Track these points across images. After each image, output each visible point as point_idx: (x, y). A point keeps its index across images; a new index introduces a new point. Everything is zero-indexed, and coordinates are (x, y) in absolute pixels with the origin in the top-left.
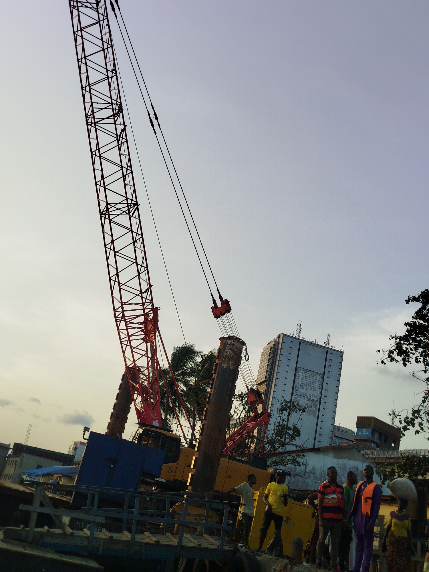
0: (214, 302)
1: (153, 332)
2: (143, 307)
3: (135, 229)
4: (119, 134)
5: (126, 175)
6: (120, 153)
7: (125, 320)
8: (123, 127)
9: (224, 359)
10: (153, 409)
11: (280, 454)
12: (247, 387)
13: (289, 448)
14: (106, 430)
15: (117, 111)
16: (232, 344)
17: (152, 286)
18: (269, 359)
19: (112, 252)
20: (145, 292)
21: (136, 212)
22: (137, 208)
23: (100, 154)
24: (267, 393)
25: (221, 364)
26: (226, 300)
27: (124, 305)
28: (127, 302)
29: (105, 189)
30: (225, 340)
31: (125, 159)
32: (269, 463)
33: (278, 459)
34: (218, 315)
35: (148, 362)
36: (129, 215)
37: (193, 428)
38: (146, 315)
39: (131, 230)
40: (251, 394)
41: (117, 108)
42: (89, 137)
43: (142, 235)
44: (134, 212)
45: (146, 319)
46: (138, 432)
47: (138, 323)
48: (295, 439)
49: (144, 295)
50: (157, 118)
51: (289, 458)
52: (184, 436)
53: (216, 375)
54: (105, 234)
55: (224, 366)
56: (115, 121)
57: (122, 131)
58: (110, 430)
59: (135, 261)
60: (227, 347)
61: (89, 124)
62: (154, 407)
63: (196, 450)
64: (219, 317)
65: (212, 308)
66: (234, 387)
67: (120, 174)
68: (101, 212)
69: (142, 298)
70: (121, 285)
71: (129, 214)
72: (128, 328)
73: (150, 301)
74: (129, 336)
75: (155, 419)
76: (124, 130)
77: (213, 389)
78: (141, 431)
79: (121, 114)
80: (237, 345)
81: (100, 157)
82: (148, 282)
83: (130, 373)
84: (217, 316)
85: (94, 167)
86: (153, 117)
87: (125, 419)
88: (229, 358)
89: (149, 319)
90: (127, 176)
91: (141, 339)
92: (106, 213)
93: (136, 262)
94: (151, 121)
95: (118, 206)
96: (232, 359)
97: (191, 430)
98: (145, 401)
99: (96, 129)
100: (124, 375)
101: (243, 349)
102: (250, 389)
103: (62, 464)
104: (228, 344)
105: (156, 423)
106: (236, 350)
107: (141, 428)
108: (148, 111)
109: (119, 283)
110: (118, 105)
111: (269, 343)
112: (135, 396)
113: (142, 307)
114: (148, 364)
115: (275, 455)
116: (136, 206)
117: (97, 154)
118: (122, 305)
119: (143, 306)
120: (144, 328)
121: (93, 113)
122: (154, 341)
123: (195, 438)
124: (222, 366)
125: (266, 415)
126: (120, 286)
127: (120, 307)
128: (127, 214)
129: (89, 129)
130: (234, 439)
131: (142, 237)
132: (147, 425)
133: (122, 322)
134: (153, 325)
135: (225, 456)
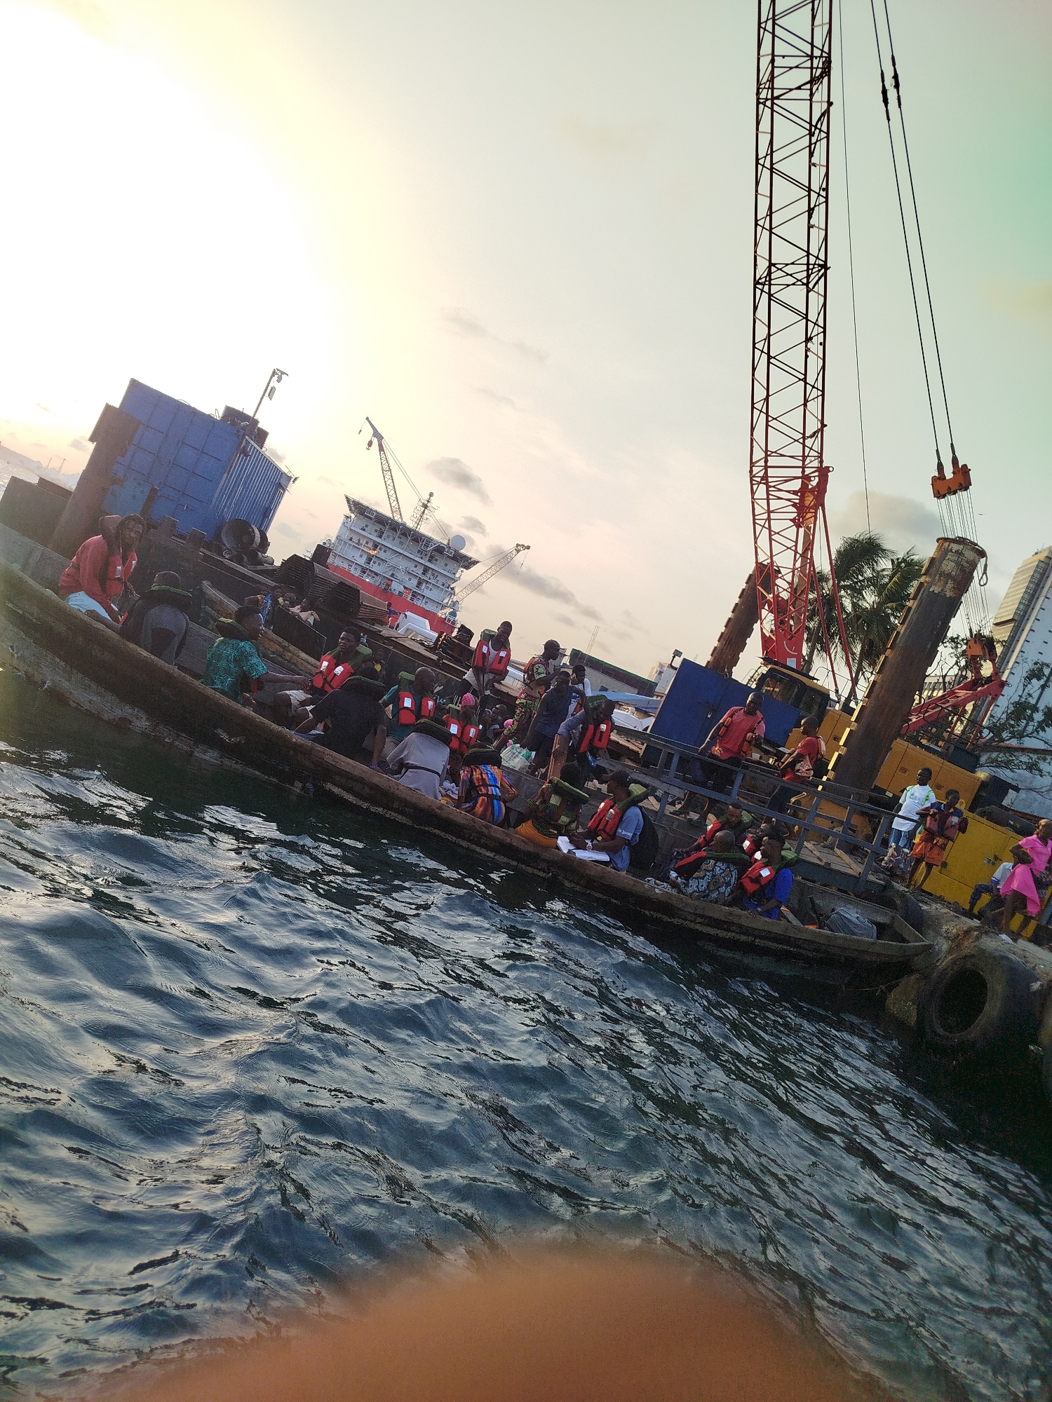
0: (940, 467)
1: (812, 510)
2: (803, 464)
3: (812, 316)
4: (814, 123)
5: (815, 206)
6: (810, 161)
7: (767, 483)
8: (825, 106)
9: (937, 578)
10: (790, 639)
11: (1010, 750)
12: (971, 630)
13: (1029, 743)
14: (709, 658)
15: (819, 71)
16: (959, 553)
17: (826, 426)
18: (1030, 582)
19: (765, 357)
20: (811, 437)
21: (822, 281)
22: (825, 275)
23: (772, 164)
24: (1009, 645)
25: (930, 584)
26: (965, 466)
27: (770, 455)
28: (775, 452)
29: (771, 233)
30: (948, 543)
31: (818, 174)
32: (983, 759)
33: (1002, 757)
34: (942, 493)
35: (795, 561)
36: (808, 287)
37: (855, 681)
38: (806, 478)
39: (806, 317)
40: (975, 642)
41: (820, 65)
42: (757, 129)
43: (824, 328)
44: (817, 282)
45: (804, 486)
46: (759, 671)
47: (789, 492)
48: (1044, 730)
49: (809, 442)
50: (897, 86)
51: (1024, 759)
52: (837, 691)
53: (916, 603)
54: (757, 320)
55: (936, 589)
56: (812, 95)
57: (823, 115)
58: (715, 658)
59: (802, 377)
60: (949, 557)
61: (761, 101)
62: (792, 637)
63: (853, 719)
64: (944, 497)
65: (934, 479)
66: (946, 627)
67: (804, 206)
68: (757, 279)
69: (804, 446)
70: (770, 419)
71: (807, 284)
72: (771, 497)
73: (816, 454)
74: (769, 512)
75: (792, 656)
76: (826, 113)
77: (905, 626)
78: (764, 670)
79: (826, 79)
80: (969, 555)
81: (772, 170)
82: (820, 418)
83: (761, 572)
84: (939, 495)
85: (757, 191)
86: (889, 83)
87: (742, 646)
88: (949, 576)
89: (810, 487)
90: (816, 208)
91: (791, 520)
92: (766, 281)
93: (805, 380)
94: (884, 92)
95: (789, 269)
96: (954, 580)
97: (850, 684)
98: (780, 623)
99: (773, 111)
100: (750, 576)
101: (979, 566)
102: (976, 635)
103: (636, 691)
104: (951, 551)
105: (792, 663)
106: (965, 564)
107: (765, 665)
108: (882, 71)
109: (767, 416)
110: (824, 59)
111: (1036, 553)
112: (764, 612)
113: (800, 464)
114: (794, 565)
115: (1000, 749)
116: (823, 270)
117: (768, 164)
118: (767, 456)
119: (804, 461)
120: (797, 501)
121: (772, 78)
122: (812, 525)
123: (855, 698)
124: (931, 590)
125: (996, 684)
126: (767, 421)
127: (762, 459)
128: (803, 284)
129: (760, 112)
130: (927, 711)
131: (824, 332)
132: (776, 663)
133: (761, 485)
134: (816, 498)
135: (902, 737)
